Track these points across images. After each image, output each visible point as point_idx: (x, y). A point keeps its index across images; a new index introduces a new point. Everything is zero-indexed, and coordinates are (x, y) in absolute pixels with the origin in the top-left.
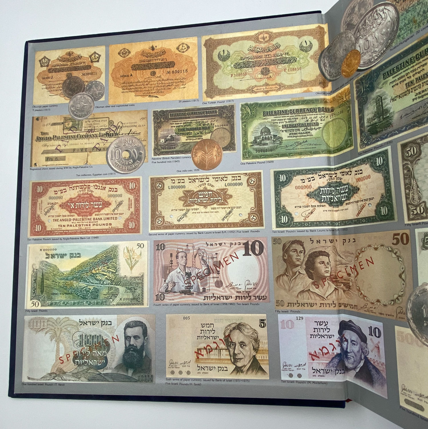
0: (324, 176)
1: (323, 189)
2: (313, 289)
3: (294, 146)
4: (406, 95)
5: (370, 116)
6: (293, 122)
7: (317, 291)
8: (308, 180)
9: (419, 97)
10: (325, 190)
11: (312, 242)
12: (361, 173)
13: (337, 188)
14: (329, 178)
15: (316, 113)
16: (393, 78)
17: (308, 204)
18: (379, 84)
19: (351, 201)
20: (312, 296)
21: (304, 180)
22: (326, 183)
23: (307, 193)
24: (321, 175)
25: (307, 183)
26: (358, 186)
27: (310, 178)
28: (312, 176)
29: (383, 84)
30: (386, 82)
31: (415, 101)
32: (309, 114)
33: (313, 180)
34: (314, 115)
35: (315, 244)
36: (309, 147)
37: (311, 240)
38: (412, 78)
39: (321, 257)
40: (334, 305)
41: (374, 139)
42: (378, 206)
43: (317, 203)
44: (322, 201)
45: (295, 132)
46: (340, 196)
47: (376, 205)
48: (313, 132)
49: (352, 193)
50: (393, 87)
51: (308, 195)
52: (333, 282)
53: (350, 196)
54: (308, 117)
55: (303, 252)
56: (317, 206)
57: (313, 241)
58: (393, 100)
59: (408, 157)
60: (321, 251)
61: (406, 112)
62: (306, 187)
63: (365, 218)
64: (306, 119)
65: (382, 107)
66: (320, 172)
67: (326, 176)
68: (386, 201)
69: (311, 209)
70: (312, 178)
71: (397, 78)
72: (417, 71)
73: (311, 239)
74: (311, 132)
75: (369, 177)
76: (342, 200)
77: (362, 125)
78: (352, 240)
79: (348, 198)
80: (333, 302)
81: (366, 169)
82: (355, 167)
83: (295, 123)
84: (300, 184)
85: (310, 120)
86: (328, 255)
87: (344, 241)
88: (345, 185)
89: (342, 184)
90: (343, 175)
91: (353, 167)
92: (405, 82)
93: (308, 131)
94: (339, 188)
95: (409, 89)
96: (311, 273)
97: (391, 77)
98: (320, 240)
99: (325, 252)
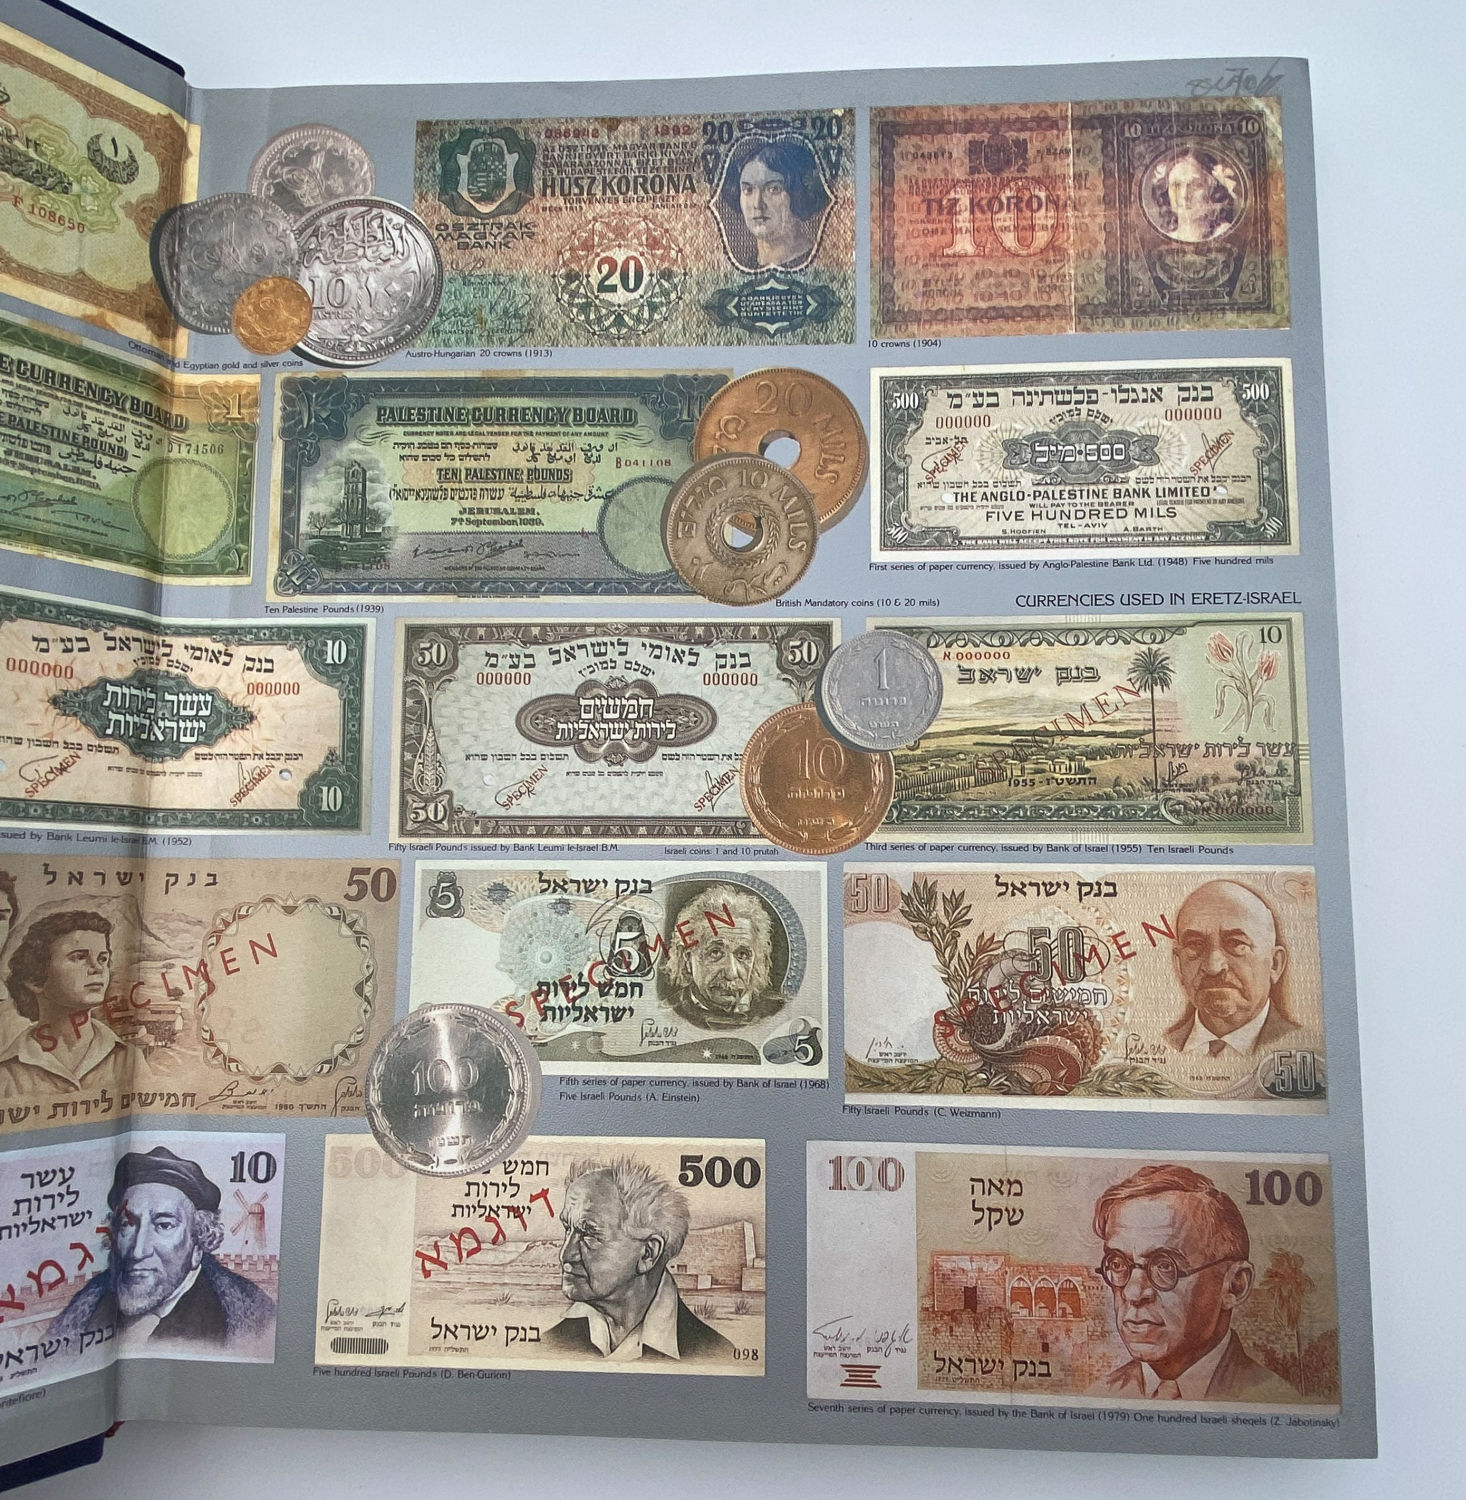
0: (125, 644)
1: (117, 689)
2: (30, 1052)
3: (18, 504)
4: (435, 499)
5: (323, 509)
6: (26, 410)
7: (45, 1060)
8: (62, 646)
9: (469, 521)
10: (124, 695)
11: (51, 877)
12: (266, 671)
13: (168, 697)
14: (144, 655)
15: (120, 414)
16: (405, 434)
17: (51, 734)
18: (362, 428)
19: (216, 750)
20: (25, 1080)
21: (46, 640)
22: (129, 671)
23: (54, 691)
24: (114, 639)
25: (55, 656)
26: (253, 709)
27: (70, 640)
28: (80, 633)
29: (375, 436)
30: (385, 436)
31: (457, 527)
32: (93, 405)
33: (81, 650)
34: (115, 416)
35: (63, 887)
36: (82, 524)
37: (47, 872)
38: (457, 464)
39: (78, 934)
40: (105, 1105)
41: (325, 581)
42: (314, 781)
43: (85, 736)
44: (109, 731)
45: (28, 451)
46: (174, 725)
47: (306, 777)
48: (103, 477)
49: (224, 725)
50: (402, 457)
51: (54, 701)
52: (112, 1023)
53: (216, 732)
54: (91, 415)
55: (8, 916)
56: (85, 747)
57: (54, 874)
58: (399, 494)
59: (422, 664)
60: (83, 914)
61: (430, 546)
62: (53, 670)
63: (262, 812)
64: (78, 420)
65: (364, 501)
66: (112, 628)
67: (133, 645)
68: (342, 770)
69: (63, 754)
70: (78, 640)
71: (416, 440)
72: (472, 452)
73: (46, 865)
74: (95, 472)
75: (295, 689)
76: (183, 739)
77: (289, 522)
78: (204, 879)
79: (208, 738)
80: (104, 1092)
81: (289, 663)
82: (248, 644)
83: (32, 417)
84: (29, 652)
85: (96, 427)
86: (104, 927)
87: (172, 879)
88: (198, 692)
89: (189, 686)
90: (199, 658)
91: (241, 643)
92: (437, 464)
93: (82, 465)
94: (174, 698)
95: (445, 486)
96: (33, 994)
97: (401, 430)
98: (81, 874)
99: (95, 915)
